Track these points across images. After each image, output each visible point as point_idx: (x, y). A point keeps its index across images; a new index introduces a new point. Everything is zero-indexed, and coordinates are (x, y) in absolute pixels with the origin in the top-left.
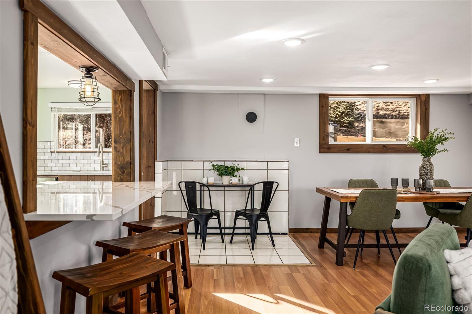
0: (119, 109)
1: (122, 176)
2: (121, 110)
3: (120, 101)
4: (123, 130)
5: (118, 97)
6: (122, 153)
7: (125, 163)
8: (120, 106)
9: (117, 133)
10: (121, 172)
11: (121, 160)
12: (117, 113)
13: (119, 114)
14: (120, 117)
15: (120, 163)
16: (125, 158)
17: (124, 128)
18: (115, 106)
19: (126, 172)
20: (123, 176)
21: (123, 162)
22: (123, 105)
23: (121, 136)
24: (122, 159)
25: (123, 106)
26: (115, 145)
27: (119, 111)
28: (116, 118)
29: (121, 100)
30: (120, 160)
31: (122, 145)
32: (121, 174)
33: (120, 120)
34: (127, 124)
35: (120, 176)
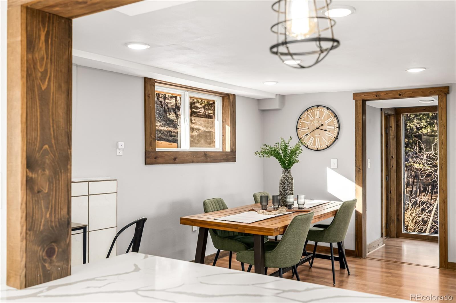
0: (41, 66)
1: (47, 265)
2: (46, 71)
3: (44, 44)
4: (50, 129)
5: (40, 30)
6: (48, 195)
7: (56, 226)
8: (43, 58)
9: (36, 139)
10: (44, 254)
11: (46, 218)
12: (36, 78)
13: (41, 81)
14: (43, 88)
15: (44, 225)
16: (55, 209)
17: (53, 123)
18: (30, 56)
19: (56, 249)
20: (51, 263)
21: (51, 222)
22: (51, 55)
23: (46, 146)
24: (48, 215)
25: (51, 60)
26: (30, 174)
27: (42, 73)
28: (34, 91)
29: (46, 41)
30: (42, 218)
31: (47, 172)
32: (45, 260)
33: (44, 97)
34: (61, 111)
35: (44, 267)
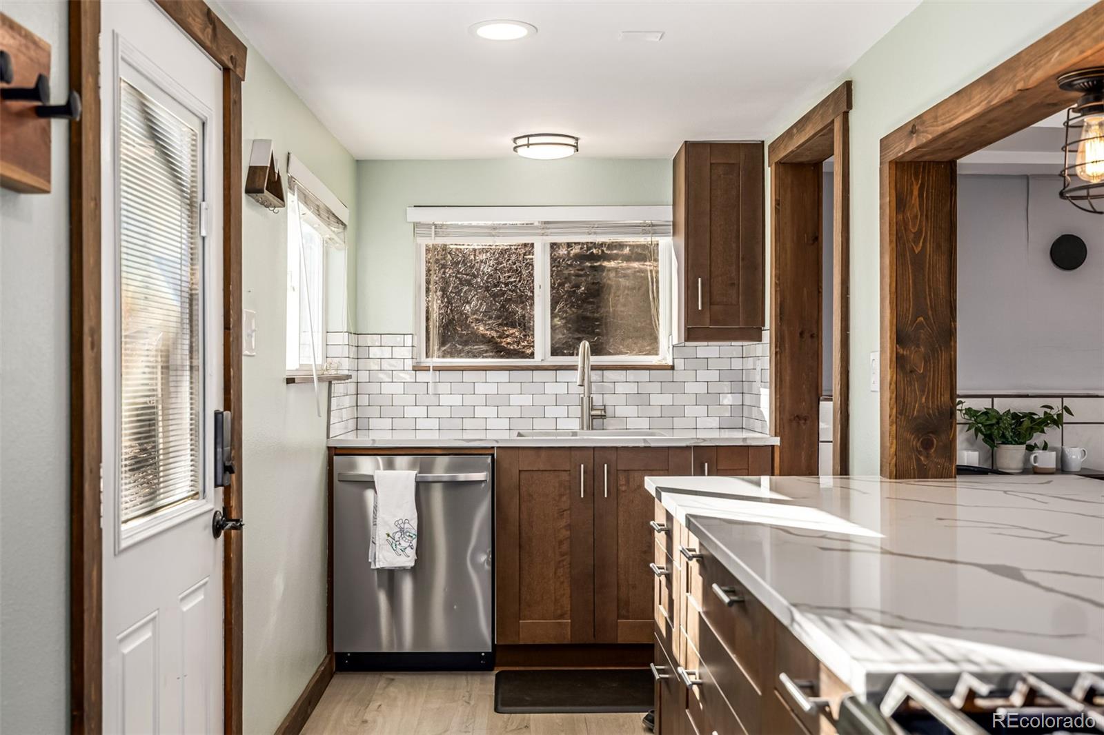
0: (914, 226)
1: (922, 458)
2: (920, 231)
3: (917, 199)
4: (925, 299)
5: (912, 184)
6: (924, 376)
7: (934, 414)
8: (916, 216)
9: (908, 310)
10: (919, 445)
11: (921, 403)
12: (908, 241)
13: (914, 243)
14: (917, 252)
15: (918, 411)
16: (933, 394)
17: (930, 291)
18: (900, 217)
19: (935, 442)
20: (927, 457)
21: (928, 408)
22: (927, 211)
23: (922, 319)
24: (924, 400)
25: (927, 216)
26: (901, 351)
27: (914, 233)
28: (905, 255)
29: (920, 195)
30: (916, 402)
31: (922, 349)
32: (919, 452)
33: (918, 262)
34: (941, 277)
35: (918, 460)
